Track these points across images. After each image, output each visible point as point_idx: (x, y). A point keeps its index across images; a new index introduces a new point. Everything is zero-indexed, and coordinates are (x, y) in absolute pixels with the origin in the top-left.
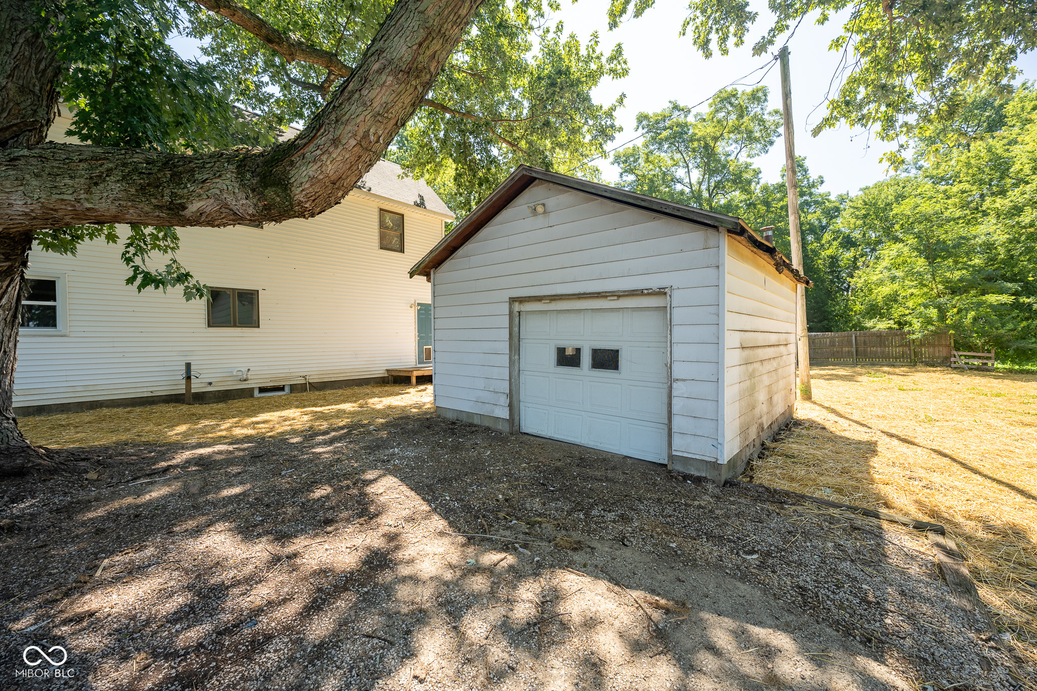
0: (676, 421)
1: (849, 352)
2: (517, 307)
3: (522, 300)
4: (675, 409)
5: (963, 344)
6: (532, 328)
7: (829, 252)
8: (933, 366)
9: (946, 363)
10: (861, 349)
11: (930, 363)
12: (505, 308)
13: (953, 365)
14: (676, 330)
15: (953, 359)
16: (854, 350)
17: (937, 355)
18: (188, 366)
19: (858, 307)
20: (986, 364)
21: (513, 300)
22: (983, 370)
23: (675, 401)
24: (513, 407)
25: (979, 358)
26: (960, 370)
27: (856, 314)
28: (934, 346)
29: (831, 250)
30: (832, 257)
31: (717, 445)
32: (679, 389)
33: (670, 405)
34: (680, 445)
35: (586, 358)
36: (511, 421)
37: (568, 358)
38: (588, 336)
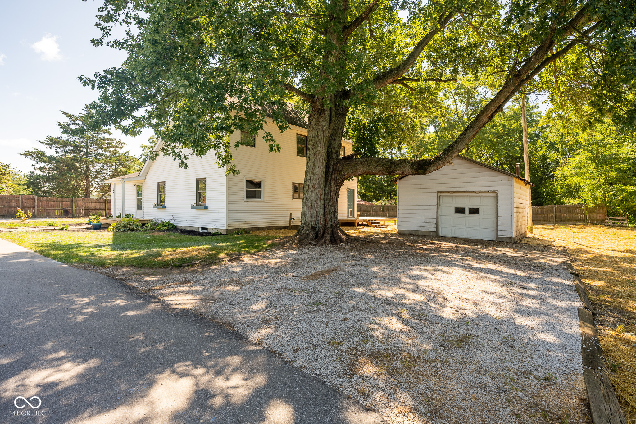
0: (499, 227)
1: (551, 217)
2: (439, 194)
3: (441, 192)
4: (499, 224)
5: (612, 213)
6: (443, 201)
7: (541, 153)
8: (596, 224)
9: (602, 223)
10: (558, 215)
11: (595, 223)
12: (435, 195)
13: (606, 224)
14: (499, 202)
15: (606, 221)
16: (554, 216)
17: (598, 218)
18: (291, 214)
19: (559, 190)
20: (623, 223)
21: (438, 192)
22: (621, 226)
23: (499, 222)
24: (437, 228)
25: (620, 220)
26: (609, 226)
27: (558, 195)
28: (597, 213)
29: (542, 152)
30: (543, 156)
31: (511, 232)
32: (500, 218)
33: (497, 223)
34: (500, 234)
35: (467, 211)
36: (437, 232)
37: (460, 211)
38: (467, 204)
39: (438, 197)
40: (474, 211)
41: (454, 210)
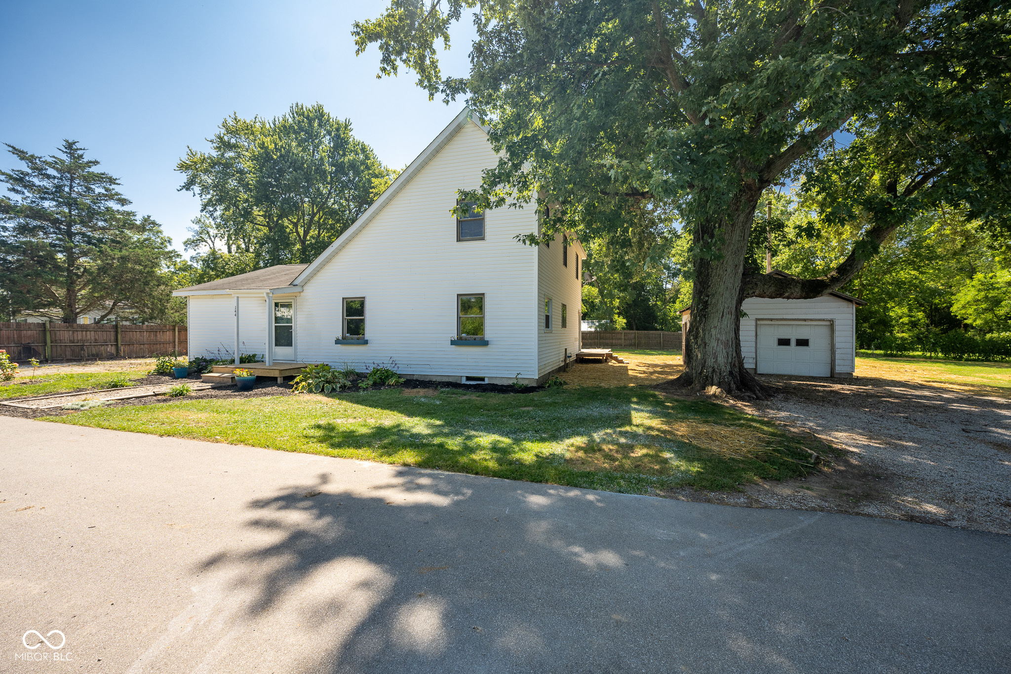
0: (837, 361)
2: (758, 322)
3: (761, 320)
4: (836, 358)
6: (763, 331)
12: (754, 323)
14: (837, 333)
18: (566, 349)
23: (836, 355)
24: (756, 363)
31: (852, 367)
32: (838, 351)
33: (834, 356)
34: (838, 369)
35: (793, 342)
36: (755, 369)
37: (784, 342)
38: (793, 334)
39: (756, 325)
40: (803, 343)
41: (776, 342)
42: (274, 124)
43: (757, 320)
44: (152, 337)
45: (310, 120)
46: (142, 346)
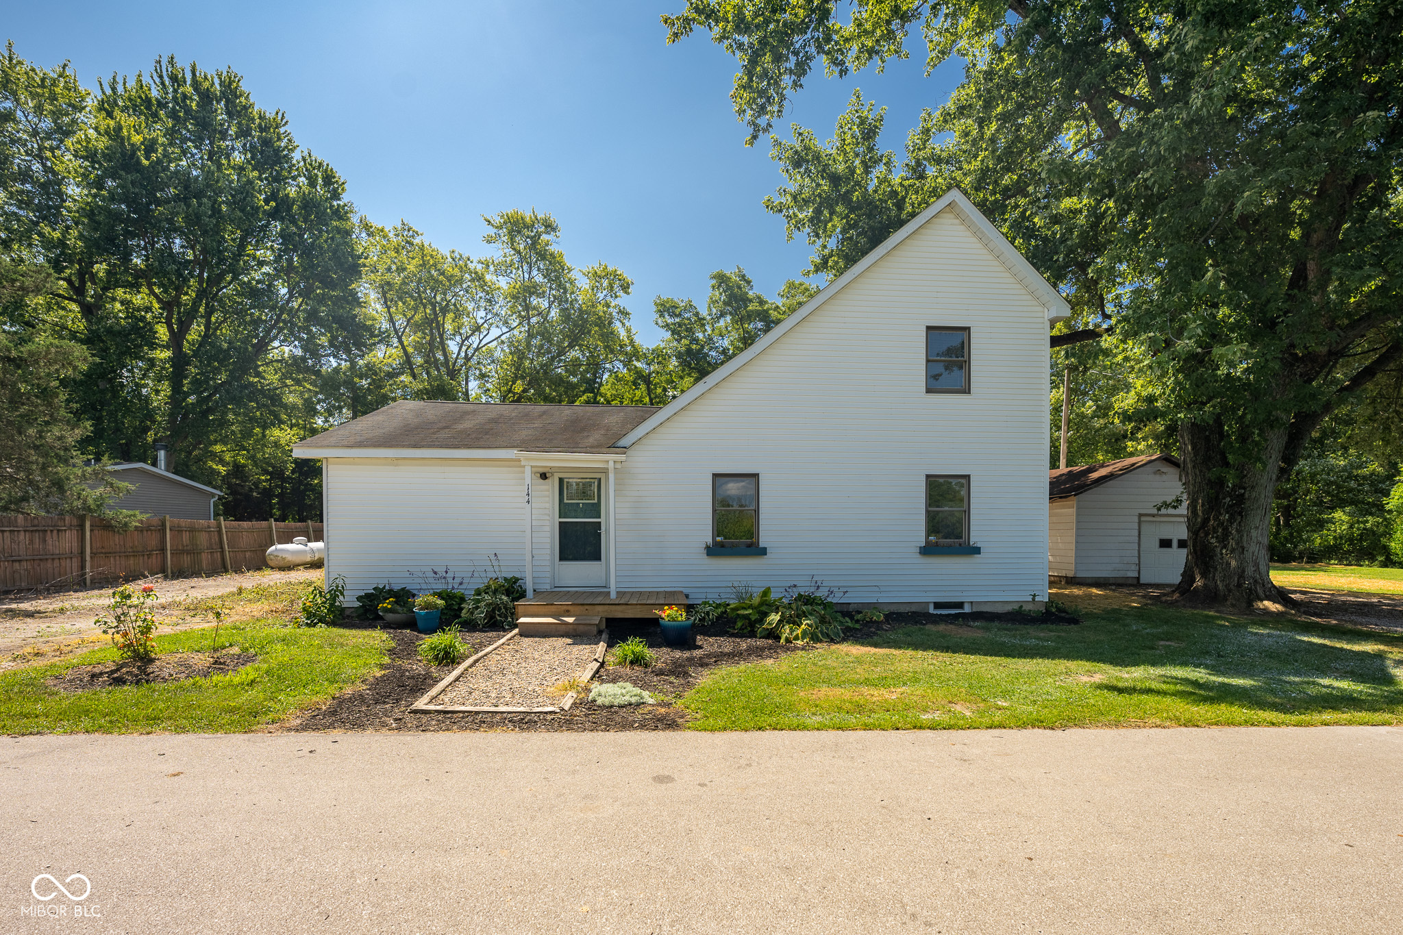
2: (1141, 518)
3: (1144, 515)
12: (1137, 519)
24: (1139, 571)
36: (1138, 578)
39: (1140, 523)
41: (1157, 544)
42: (114, 89)
43: (1140, 515)
44: (37, 544)
45: (206, 97)
46: (17, 565)
